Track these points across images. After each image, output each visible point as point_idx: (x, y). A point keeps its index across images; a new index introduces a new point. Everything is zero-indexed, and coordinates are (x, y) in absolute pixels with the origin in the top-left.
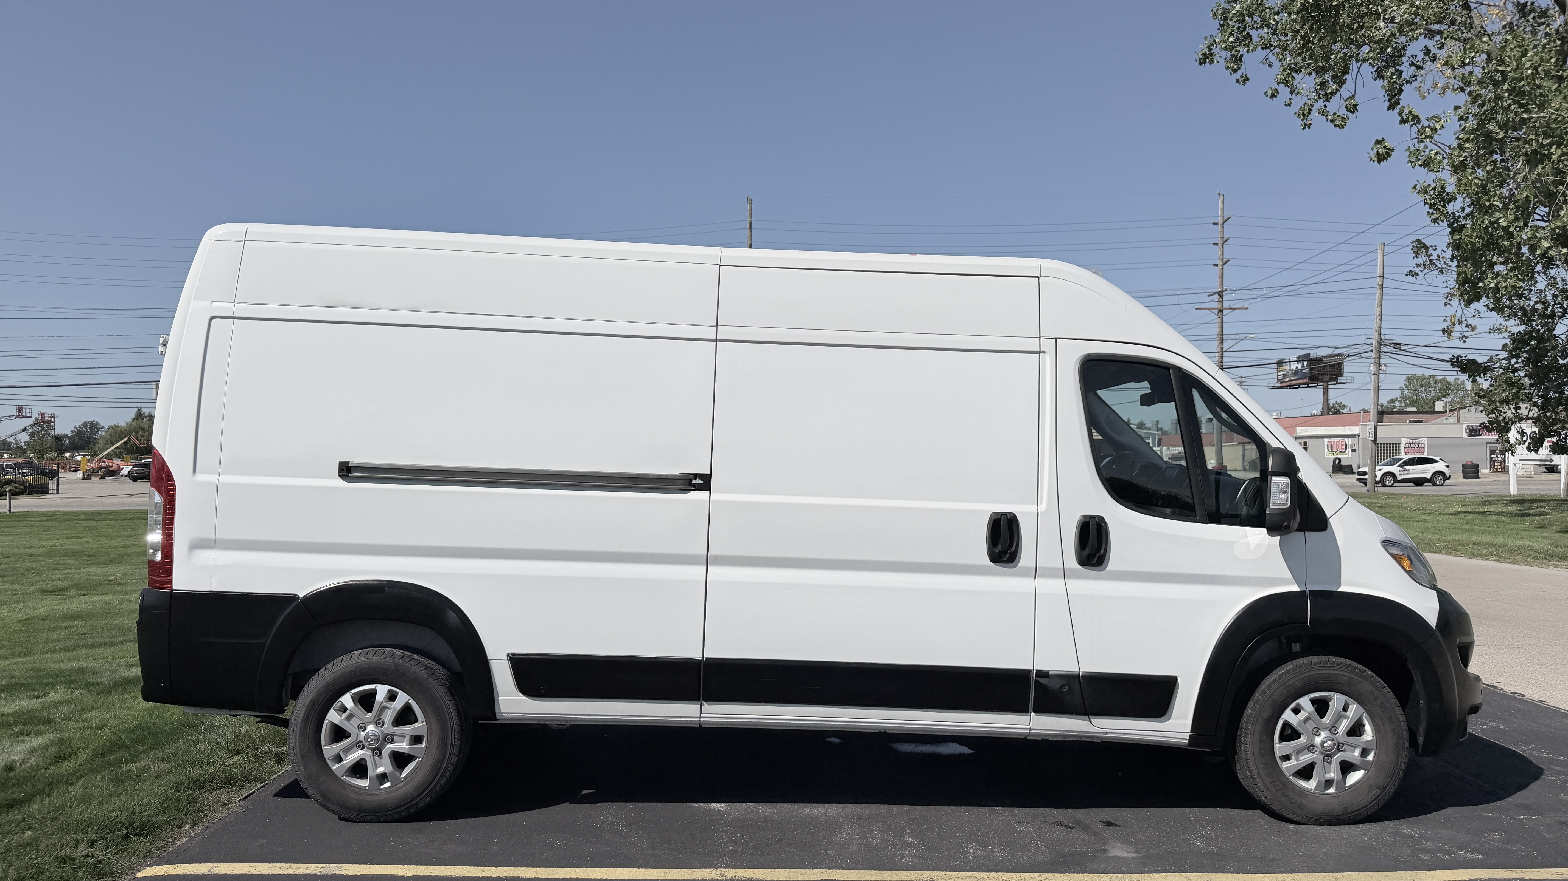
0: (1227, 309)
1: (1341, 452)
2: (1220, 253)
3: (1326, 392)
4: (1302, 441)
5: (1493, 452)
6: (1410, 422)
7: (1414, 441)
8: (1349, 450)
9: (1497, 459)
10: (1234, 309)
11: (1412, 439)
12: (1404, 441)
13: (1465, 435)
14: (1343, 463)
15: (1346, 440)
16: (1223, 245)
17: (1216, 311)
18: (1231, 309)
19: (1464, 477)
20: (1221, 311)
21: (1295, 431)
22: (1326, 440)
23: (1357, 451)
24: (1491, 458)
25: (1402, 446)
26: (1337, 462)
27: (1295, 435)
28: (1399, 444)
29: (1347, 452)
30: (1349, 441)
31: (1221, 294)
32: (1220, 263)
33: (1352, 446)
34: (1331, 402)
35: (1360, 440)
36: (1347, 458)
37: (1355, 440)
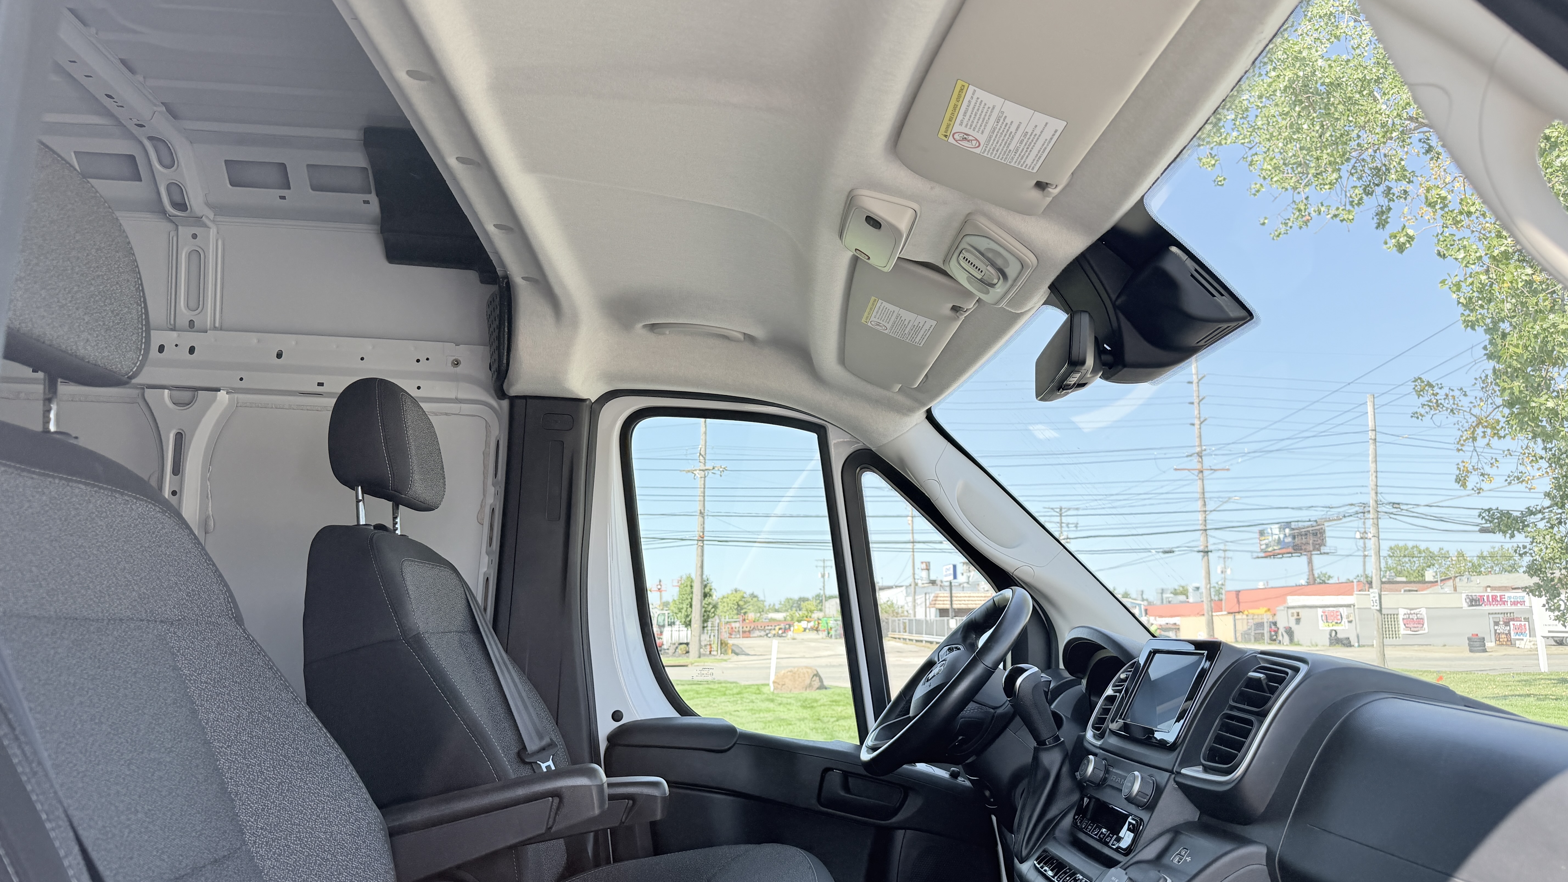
0: (1207, 470)
1: (1337, 623)
2: (1196, 412)
3: (1310, 562)
4: (1295, 611)
5: (1496, 623)
6: (1405, 591)
7: (1412, 612)
8: (1345, 620)
9: (1502, 631)
10: (1215, 470)
11: (1411, 609)
12: (1402, 612)
13: (1465, 605)
14: (1339, 636)
15: (1341, 609)
16: (1199, 404)
17: (1196, 472)
18: (1212, 470)
19: (1471, 651)
20: (1201, 472)
21: (1285, 601)
22: (1320, 610)
23: (1354, 622)
24: (1496, 630)
25: (1401, 617)
26: (1333, 634)
27: (1286, 605)
28: (1397, 615)
29: (1343, 623)
30: (1344, 611)
31: (1200, 455)
32: (1197, 422)
33: (1348, 617)
34: (1316, 573)
35: (1356, 610)
36: (1344, 629)
37: (1351, 610)
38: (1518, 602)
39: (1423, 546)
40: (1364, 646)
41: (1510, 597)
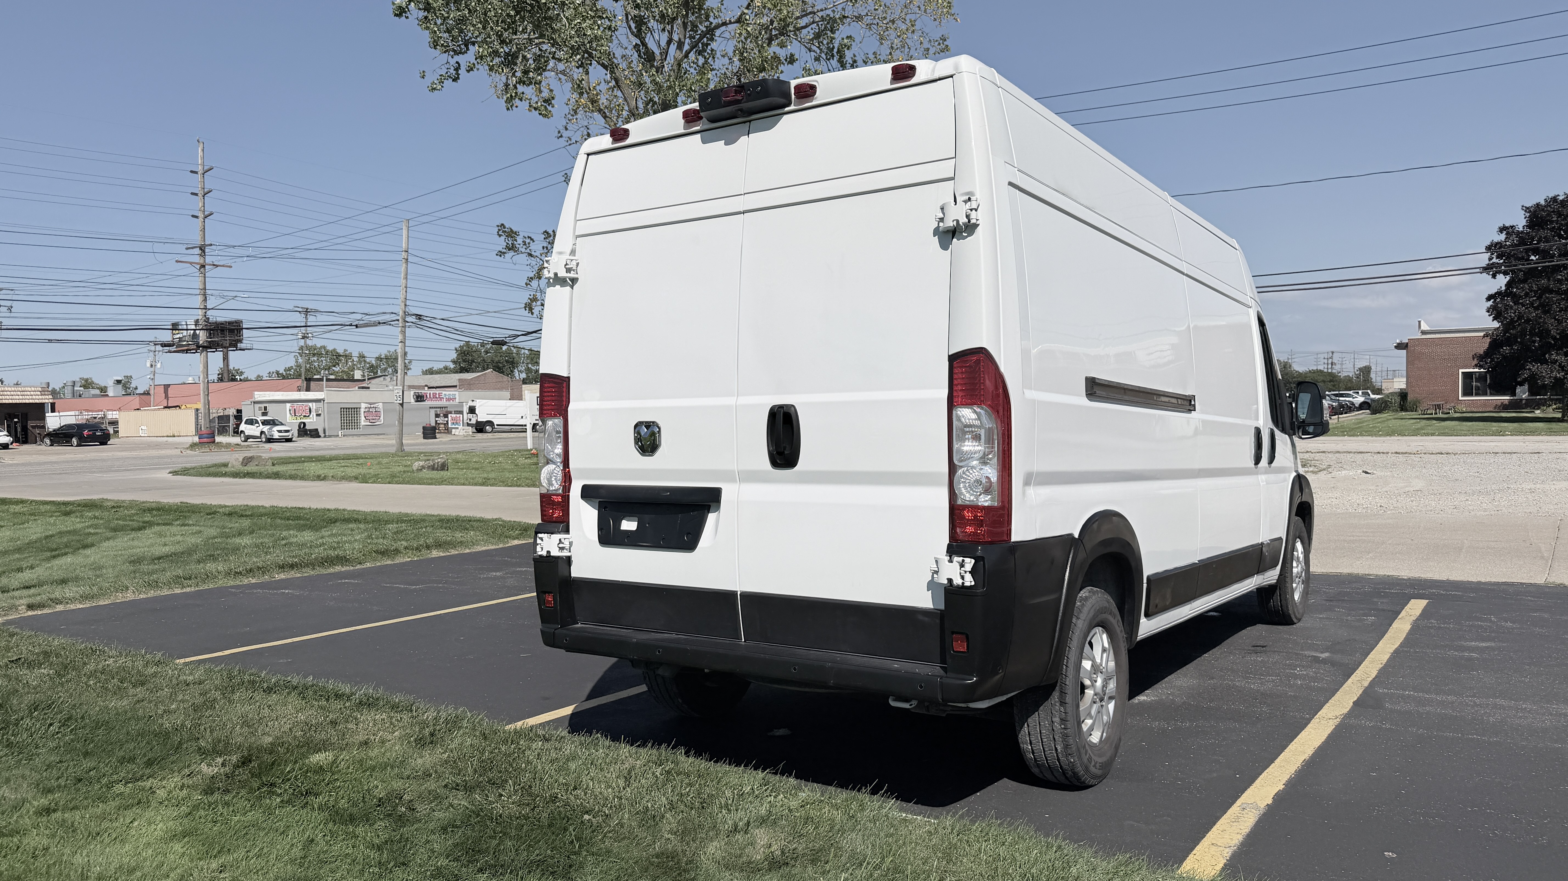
0: (210, 265)
1: (305, 416)
2: (201, 204)
3: (226, 358)
4: (263, 406)
5: (437, 416)
6: (359, 388)
7: (372, 406)
8: (314, 413)
9: (441, 422)
10: (217, 266)
11: (371, 404)
12: (363, 406)
13: (413, 401)
14: (307, 427)
15: (310, 404)
16: (204, 196)
17: (198, 266)
18: (214, 265)
19: (425, 438)
20: (203, 266)
21: (252, 396)
22: (288, 405)
23: (322, 415)
24: (436, 421)
25: (362, 410)
26: (302, 426)
27: (253, 400)
28: (360, 408)
29: (311, 416)
30: (313, 406)
31: (202, 248)
32: (201, 215)
33: (317, 410)
35: (325, 405)
36: (312, 422)
37: (320, 405)
38: (451, 399)
39: (330, 348)
40: (330, 436)
41: (445, 395)
